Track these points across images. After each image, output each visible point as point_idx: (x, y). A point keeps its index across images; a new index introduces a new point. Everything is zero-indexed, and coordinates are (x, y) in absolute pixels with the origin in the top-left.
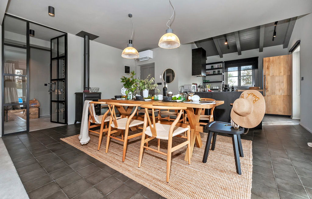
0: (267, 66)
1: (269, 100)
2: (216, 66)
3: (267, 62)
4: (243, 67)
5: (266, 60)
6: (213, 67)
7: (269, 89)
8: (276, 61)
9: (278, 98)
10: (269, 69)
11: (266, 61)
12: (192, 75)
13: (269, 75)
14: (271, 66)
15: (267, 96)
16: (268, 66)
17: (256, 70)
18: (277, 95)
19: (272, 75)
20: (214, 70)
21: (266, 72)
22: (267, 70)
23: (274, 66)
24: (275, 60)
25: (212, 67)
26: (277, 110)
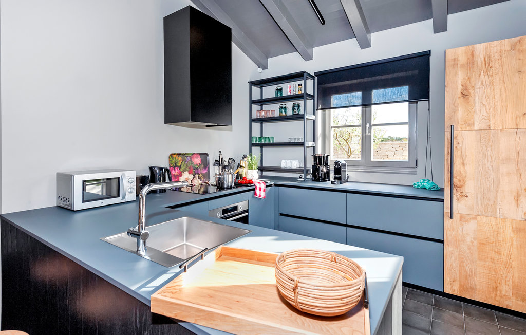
0: (460, 88)
1: (468, 239)
2: (288, 88)
3: (462, 66)
4: (376, 94)
5: (456, 60)
6: (281, 94)
7: (470, 187)
8: (500, 60)
9: (511, 234)
10: (471, 99)
11: (455, 65)
12: (166, 122)
13: (470, 125)
14: (478, 85)
15: (462, 217)
16: (465, 87)
17: (422, 104)
18: (504, 220)
19: (484, 126)
20: (283, 104)
21: (455, 111)
22: (460, 101)
23: (492, 83)
24: (497, 57)
25: (280, 90)
26: (506, 289)
